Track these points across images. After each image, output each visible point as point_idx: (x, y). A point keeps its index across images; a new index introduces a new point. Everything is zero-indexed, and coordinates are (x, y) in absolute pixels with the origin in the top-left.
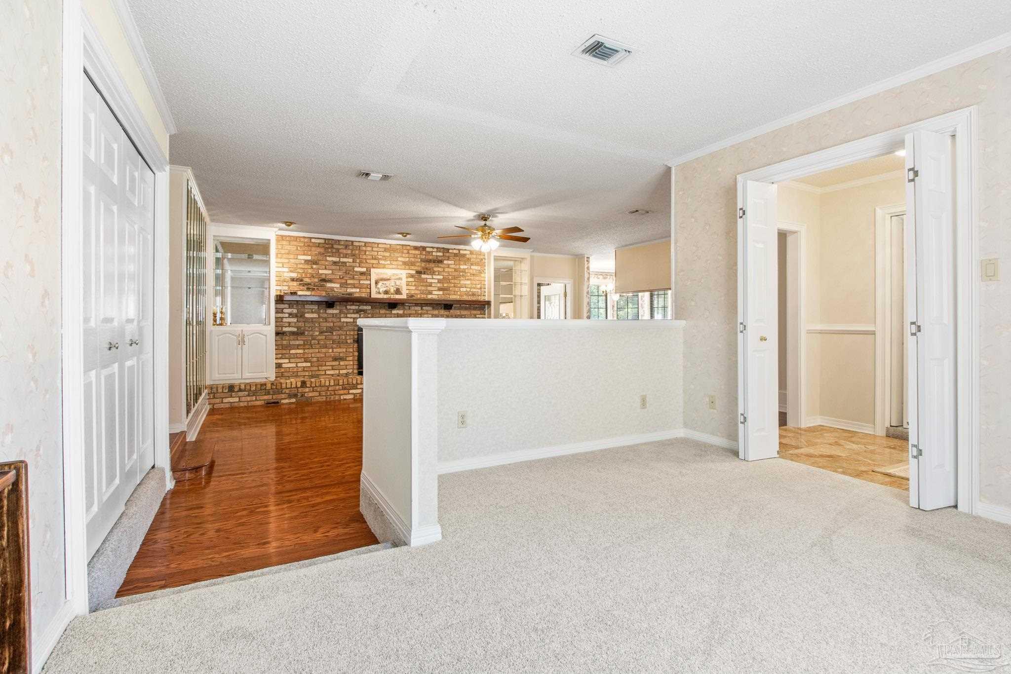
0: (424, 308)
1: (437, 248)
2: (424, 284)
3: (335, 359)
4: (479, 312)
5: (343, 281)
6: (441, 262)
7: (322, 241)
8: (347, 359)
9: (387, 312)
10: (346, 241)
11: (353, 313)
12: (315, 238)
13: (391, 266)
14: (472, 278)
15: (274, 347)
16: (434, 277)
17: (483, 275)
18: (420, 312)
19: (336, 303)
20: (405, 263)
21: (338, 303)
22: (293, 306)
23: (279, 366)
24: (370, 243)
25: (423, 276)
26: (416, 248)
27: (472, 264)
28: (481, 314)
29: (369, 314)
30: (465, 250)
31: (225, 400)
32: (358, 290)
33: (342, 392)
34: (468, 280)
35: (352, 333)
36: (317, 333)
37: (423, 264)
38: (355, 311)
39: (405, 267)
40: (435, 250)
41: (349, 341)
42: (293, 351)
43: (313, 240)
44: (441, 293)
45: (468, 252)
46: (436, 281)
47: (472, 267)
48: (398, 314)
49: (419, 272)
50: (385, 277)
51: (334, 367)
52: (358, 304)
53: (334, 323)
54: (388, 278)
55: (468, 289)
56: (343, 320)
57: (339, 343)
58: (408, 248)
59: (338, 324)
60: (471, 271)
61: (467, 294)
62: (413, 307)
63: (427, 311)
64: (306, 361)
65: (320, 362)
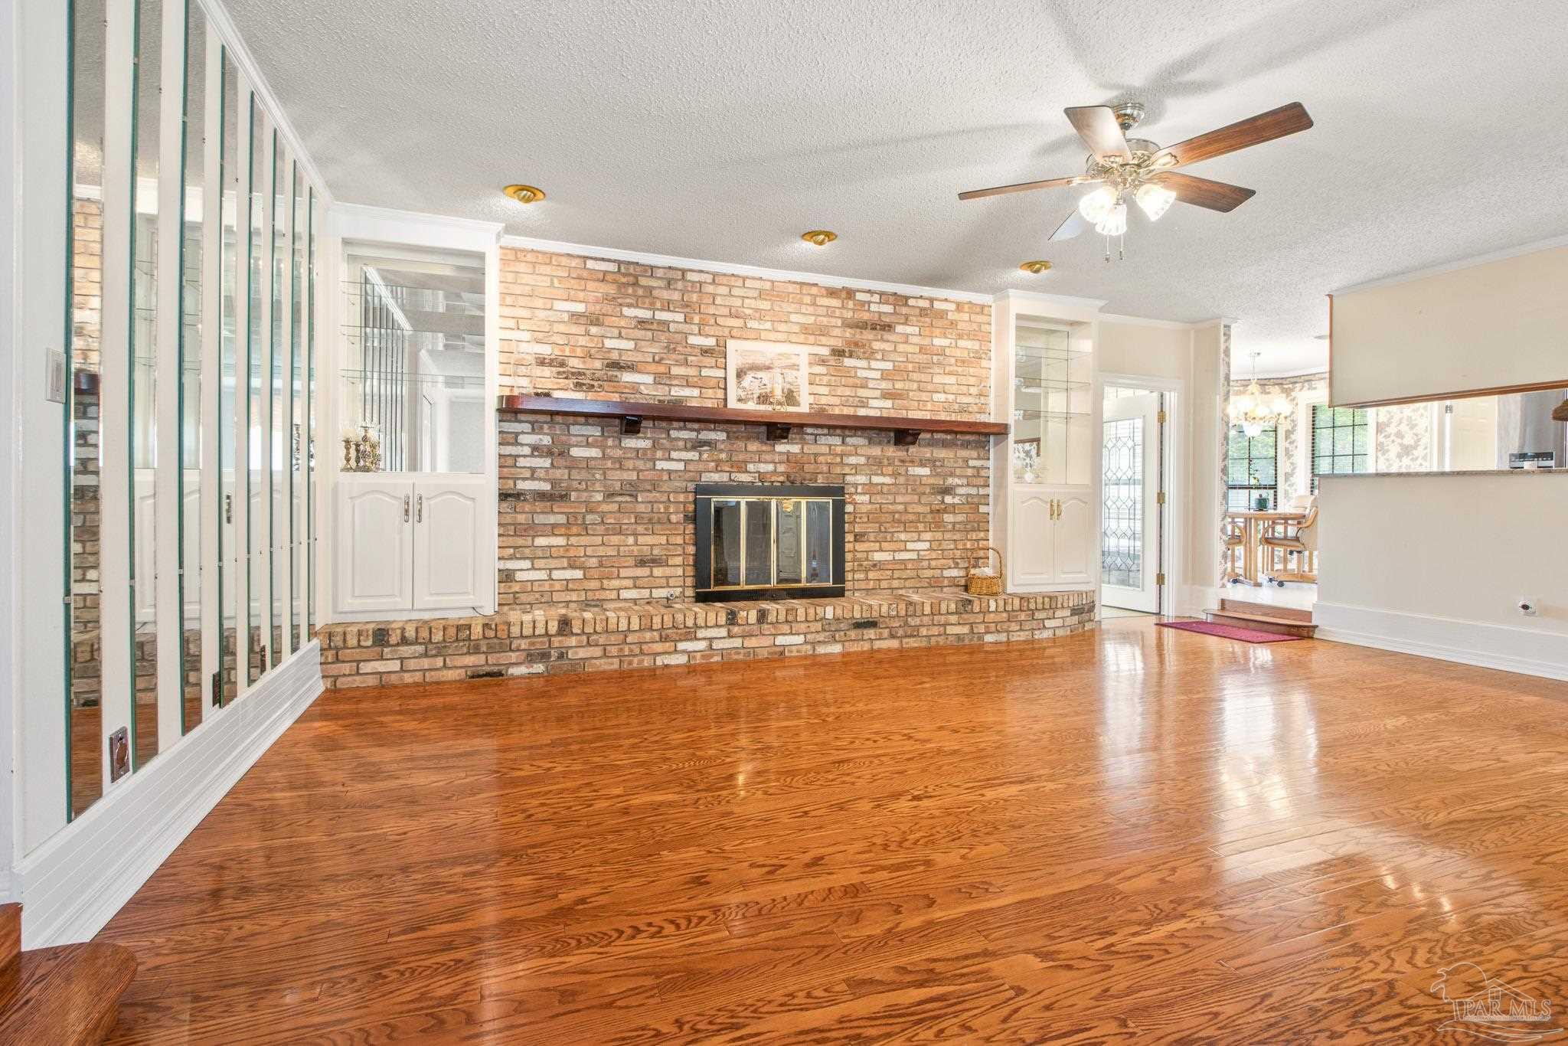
0: (848, 440)
1: (881, 294)
2: (851, 381)
3: (642, 562)
4: (974, 454)
5: (662, 369)
6: (888, 327)
7: (613, 267)
8: (670, 562)
9: (764, 448)
10: (670, 268)
11: (686, 449)
12: (596, 259)
13: (773, 336)
14: (960, 369)
15: (496, 530)
16: (874, 364)
17: (984, 363)
18: (839, 449)
19: (644, 423)
20: (806, 330)
21: (650, 424)
22: (541, 428)
23: (507, 577)
24: (725, 275)
25: (848, 362)
26: (832, 293)
27: (960, 337)
28: (979, 458)
29: (721, 451)
30: (946, 300)
31: (366, 668)
32: (696, 392)
33: (659, 647)
34: (950, 374)
35: (681, 497)
36: (599, 497)
37: (848, 333)
38: (689, 445)
39: (806, 339)
40: (876, 298)
41: (674, 518)
42: (541, 541)
43: (590, 264)
44: (888, 403)
45: (953, 307)
46: (877, 375)
47: (961, 343)
48: (789, 452)
49: (838, 353)
50: (760, 360)
51: (638, 583)
52: (696, 426)
53: (639, 471)
54: (767, 363)
55: (951, 397)
56: (660, 465)
57: (653, 522)
58: (814, 290)
59: (649, 475)
60: (958, 353)
61: (947, 407)
62: (823, 438)
63: (856, 447)
64: (572, 567)
65: (607, 568)
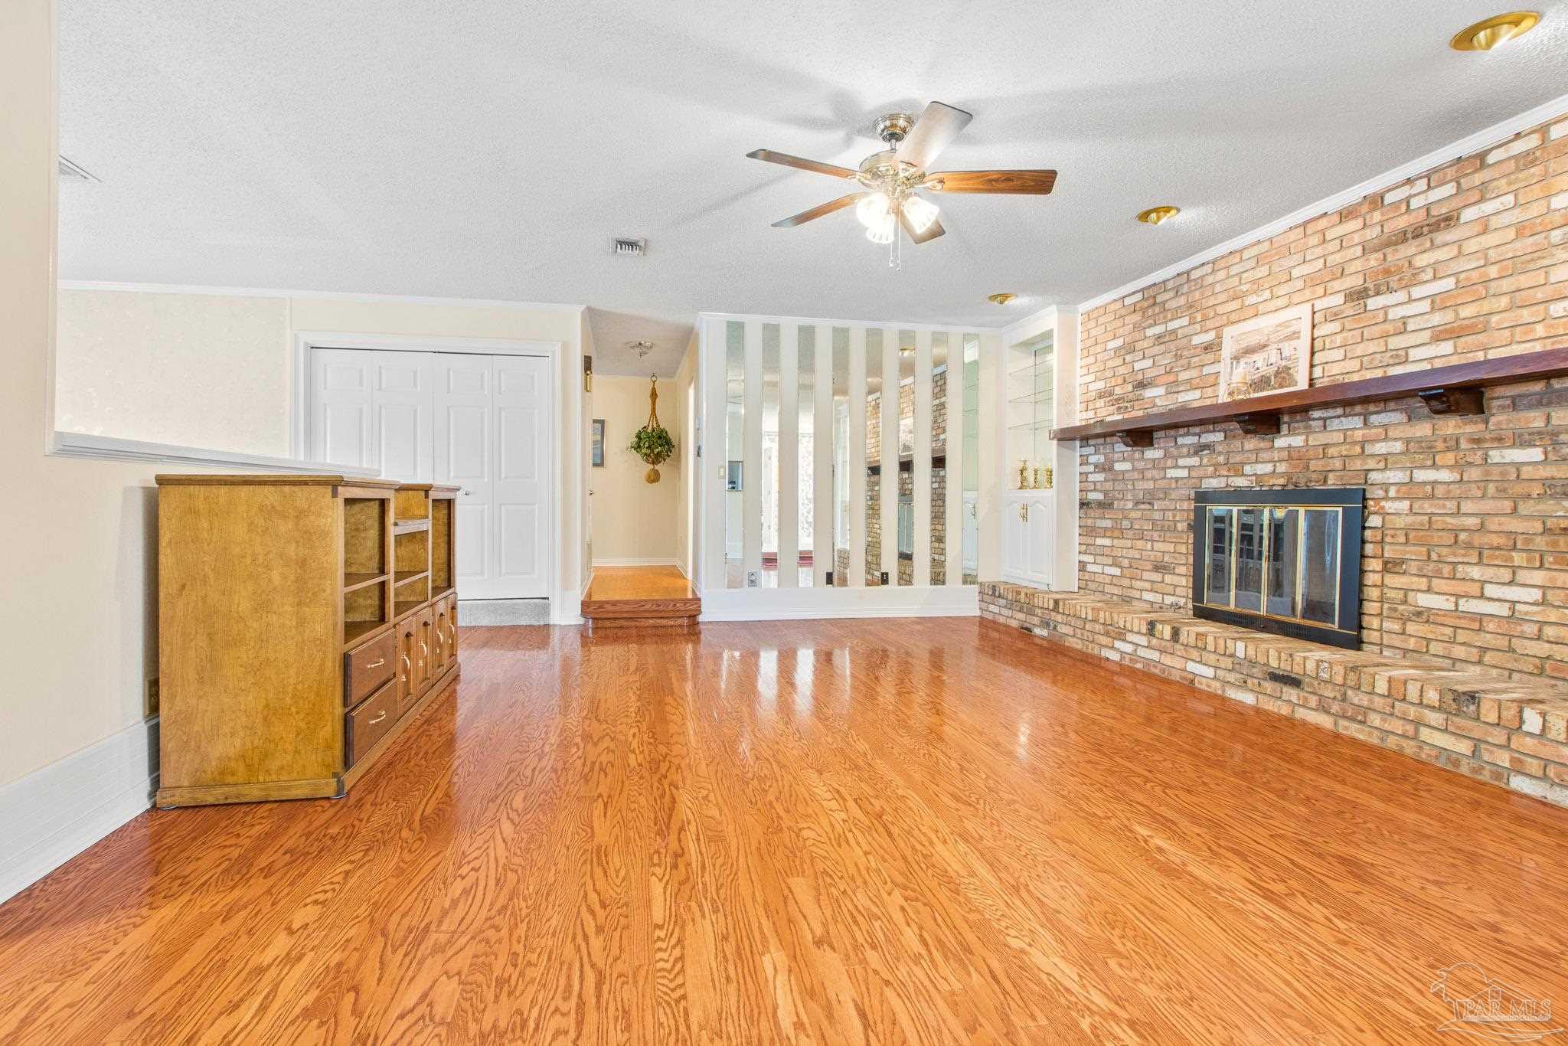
0: (1374, 419)
1: (1428, 176)
2: (1377, 331)
3: (1157, 568)
5: (1172, 378)
6: (1449, 220)
7: (1139, 296)
8: (1177, 571)
9: (1262, 445)
10: (1178, 275)
11: (1188, 455)
12: (1129, 295)
13: (1272, 305)
15: (1077, 531)
16: (1417, 292)
18: (1359, 435)
19: (1156, 435)
20: (1310, 281)
21: (1161, 434)
22: (1099, 449)
23: (1082, 567)
24: (1223, 257)
25: (1373, 303)
26: (1345, 215)
29: (1220, 453)
31: (990, 608)
32: (1197, 394)
33: (1104, 640)
35: (1185, 505)
36: (1130, 505)
37: (1374, 260)
38: (1192, 451)
39: (1313, 292)
40: (1422, 184)
41: (1180, 526)
42: (1099, 541)
43: (1128, 301)
44: (1447, 347)
46: (1425, 306)
48: (1290, 447)
49: (1358, 295)
50: (1254, 340)
51: (1155, 586)
52: (1197, 430)
53: (1155, 480)
54: (1262, 342)
56: (1171, 473)
57: (1165, 529)
58: (1323, 223)
59: (1162, 484)
62: (1336, 421)
63: (1386, 427)
64: (1114, 565)
65: (1132, 570)
